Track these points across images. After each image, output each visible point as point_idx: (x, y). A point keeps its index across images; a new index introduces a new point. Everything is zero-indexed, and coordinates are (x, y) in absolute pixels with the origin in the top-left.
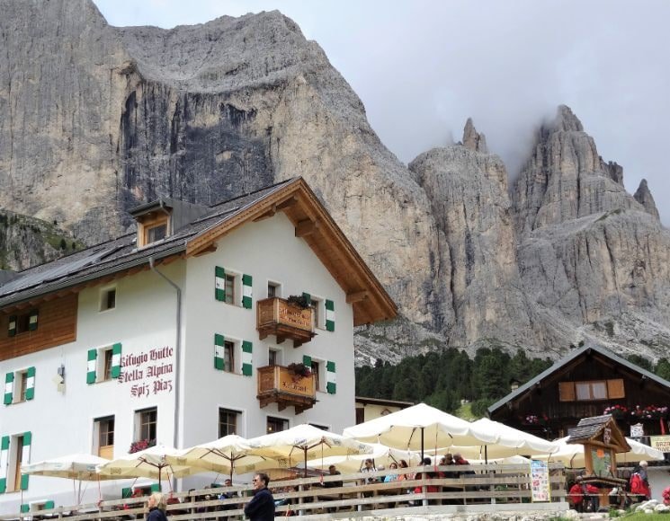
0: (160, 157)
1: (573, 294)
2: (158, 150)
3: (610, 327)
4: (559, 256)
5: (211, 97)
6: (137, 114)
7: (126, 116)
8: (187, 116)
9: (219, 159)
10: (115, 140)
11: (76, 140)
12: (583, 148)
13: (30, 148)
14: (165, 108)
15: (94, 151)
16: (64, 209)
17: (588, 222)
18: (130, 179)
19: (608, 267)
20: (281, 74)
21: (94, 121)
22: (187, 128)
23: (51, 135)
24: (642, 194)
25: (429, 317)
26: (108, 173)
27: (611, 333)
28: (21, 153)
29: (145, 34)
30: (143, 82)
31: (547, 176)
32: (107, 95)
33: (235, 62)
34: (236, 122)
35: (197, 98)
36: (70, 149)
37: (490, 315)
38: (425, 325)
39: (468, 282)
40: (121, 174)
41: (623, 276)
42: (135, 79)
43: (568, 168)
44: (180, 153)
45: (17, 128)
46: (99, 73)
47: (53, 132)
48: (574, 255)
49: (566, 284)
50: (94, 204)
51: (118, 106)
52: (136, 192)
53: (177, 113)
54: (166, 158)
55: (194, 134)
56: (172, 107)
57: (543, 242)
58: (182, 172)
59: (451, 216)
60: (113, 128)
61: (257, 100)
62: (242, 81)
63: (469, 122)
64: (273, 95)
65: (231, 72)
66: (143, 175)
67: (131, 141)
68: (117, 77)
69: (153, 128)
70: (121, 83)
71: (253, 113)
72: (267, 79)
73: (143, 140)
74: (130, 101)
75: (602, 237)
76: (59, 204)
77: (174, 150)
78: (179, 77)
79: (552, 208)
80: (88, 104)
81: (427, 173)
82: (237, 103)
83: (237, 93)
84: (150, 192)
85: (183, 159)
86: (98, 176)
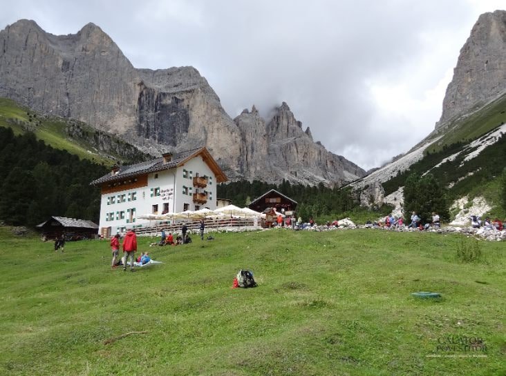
0: (151, 113)
1: (285, 163)
2: (150, 111)
3: (296, 173)
4: (281, 150)
5: (169, 94)
6: (143, 99)
7: (140, 99)
8: (160, 100)
9: (171, 115)
10: (136, 107)
11: (122, 107)
12: (290, 116)
13: (106, 109)
14: (153, 96)
15: (128, 110)
16: (118, 129)
17: (291, 140)
18: (141, 119)
19: (296, 154)
20: (193, 87)
21: (129, 100)
22: (161, 104)
24: (308, 131)
25: (239, 169)
26: (133, 118)
27: (296, 175)
28: (103, 110)
29: (146, 72)
30: (146, 88)
31: (278, 124)
32: (133, 92)
33: (177, 83)
34: (177, 103)
35: (164, 94)
36: (120, 109)
37: (258, 168)
38: (237, 171)
39: (252, 157)
40: (138, 118)
41: (300, 157)
42: (143, 87)
43: (285, 122)
44: (158, 112)
45: (102, 101)
46: (130, 84)
47: (114, 104)
48: (286, 150)
49: (283, 159)
50: (128, 128)
51: (137, 95)
52: (143, 125)
53: (157, 99)
54: (153, 114)
55: (163, 106)
56: (155, 97)
57: (276, 146)
58: (159, 119)
59: (247, 136)
60: (135, 103)
61: (184, 96)
62: (179, 89)
63: (254, 106)
64: (190, 94)
65: (176, 86)
66: (145, 119)
67: (141, 108)
68: (136, 86)
69: (149, 103)
70: (138, 88)
71: (183, 100)
72: (188, 89)
73: (146, 108)
74: (141, 94)
75: (294, 145)
76: (116, 128)
77: (156, 111)
78: (158, 86)
79: (279, 135)
80: (127, 95)
81: (240, 122)
82: (178, 97)
83: (178, 93)
84: (148, 125)
85: (159, 114)
86: (130, 119)
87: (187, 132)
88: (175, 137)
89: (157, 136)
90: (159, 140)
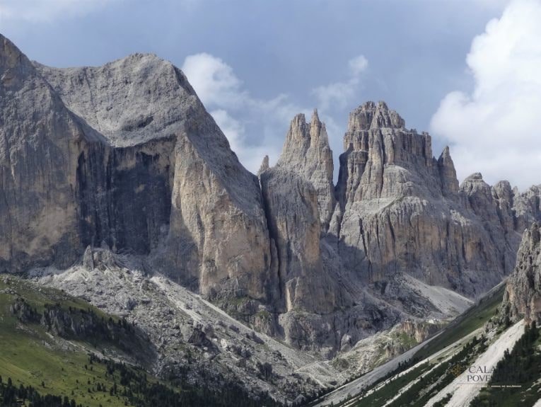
0: (101, 194)
2: (99, 188)
4: (362, 231)
5: (129, 149)
6: (85, 167)
7: (79, 170)
8: (116, 164)
9: (137, 191)
10: (74, 187)
11: (52, 192)
13: (25, 200)
14: (102, 158)
15: (62, 197)
16: (48, 236)
18: (85, 212)
21: (61, 177)
22: (116, 171)
23: (37, 190)
26: (71, 209)
28: (21, 204)
30: (88, 145)
31: (367, 158)
32: (67, 158)
33: (144, 115)
34: (146, 164)
35: (122, 151)
36: (49, 198)
38: (261, 300)
40: (79, 209)
41: (400, 247)
42: (83, 145)
43: (376, 159)
44: (113, 190)
45: (17, 187)
46: (61, 143)
47: (38, 187)
50: (64, 231)
51: (75, 163)
52: (88, 219)
53: (109, 162)
54: (104, 194)
55: (121, 175)
56: (106, 158)
57: (355, 217)
58: (115, 203)
59: (279, 228)
60: (72, 180)
61: (159, 148)
64: (169, 144)
65: (142, 125)
66: (92, 208)
67: (83, 186)
68: (72, 146)
69: (95, 175)
70: (75, 149)
71: (157, 156)
72: (165, 133)
73: (91, 184)
74: (81, 159)
75: (387, 221)
76: (45, 234)
77: (109, 187)
79: (365, 188)
80: (57, 167)
82: (147, 151)
83: (146, 144)
84: (97, 219)
85: (115, 194)
86: (66, 212)
87: (168, 223)
88: (146, 236)
89: (114, 239)
90: (118, 246)
